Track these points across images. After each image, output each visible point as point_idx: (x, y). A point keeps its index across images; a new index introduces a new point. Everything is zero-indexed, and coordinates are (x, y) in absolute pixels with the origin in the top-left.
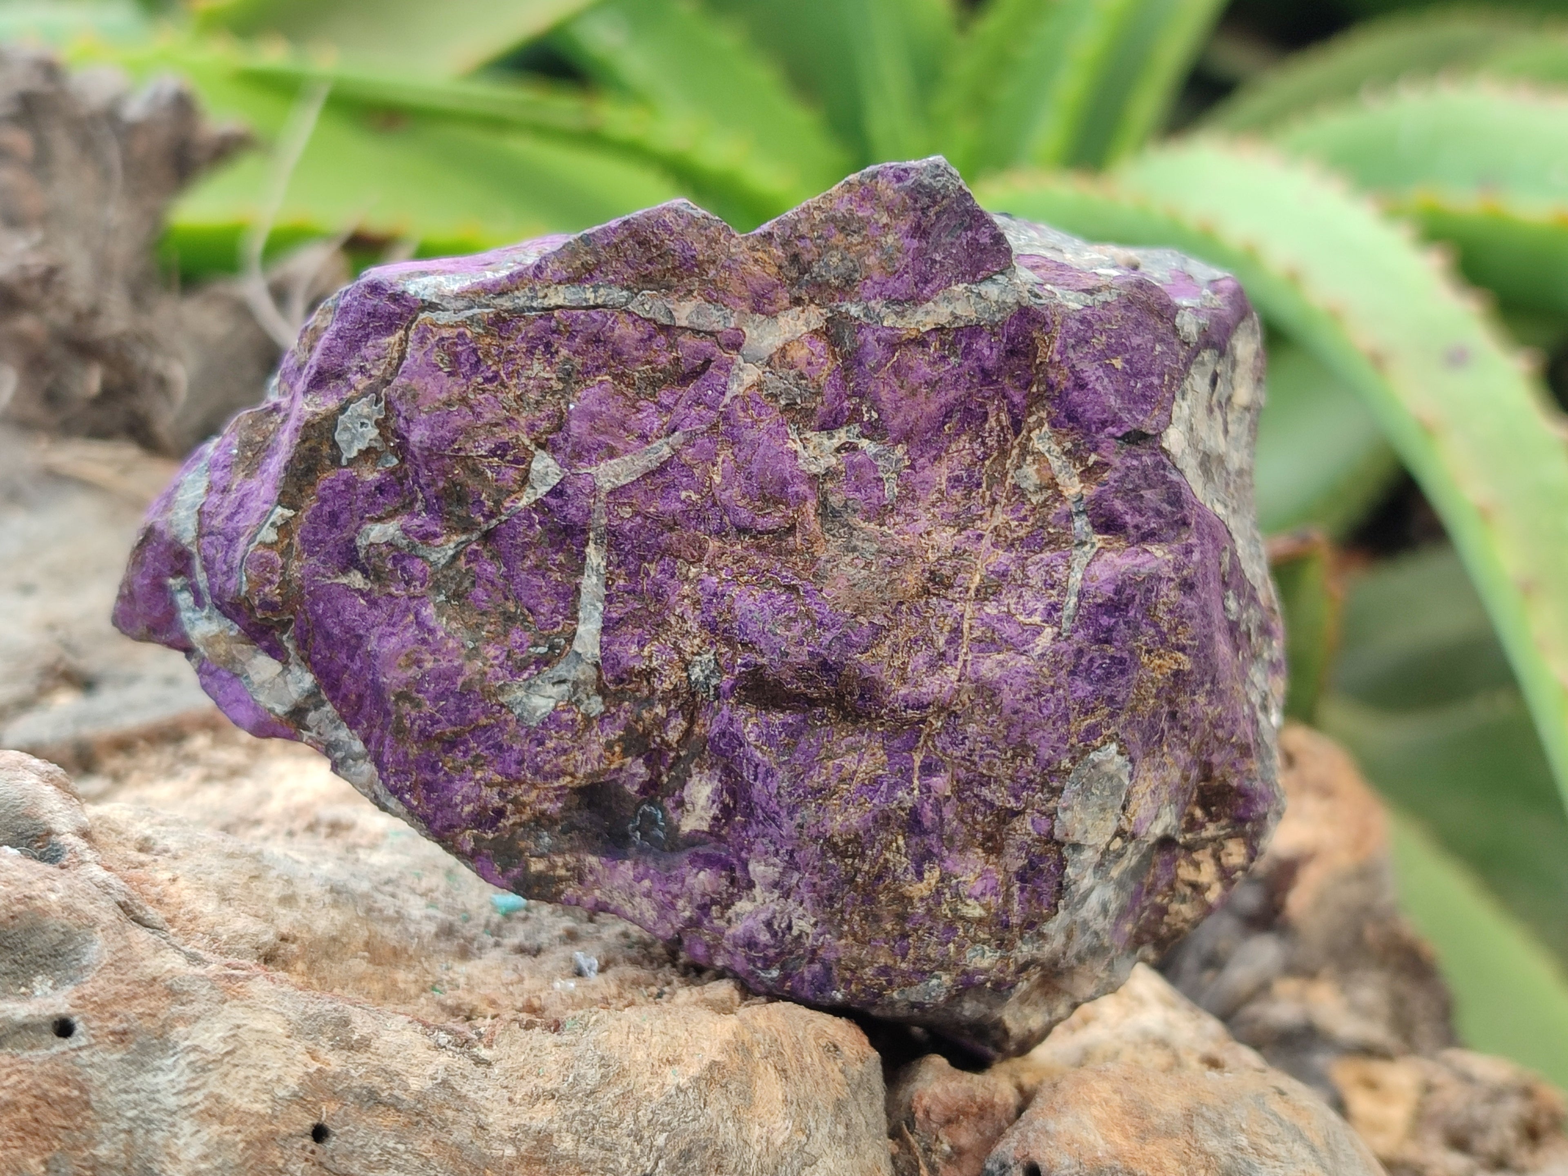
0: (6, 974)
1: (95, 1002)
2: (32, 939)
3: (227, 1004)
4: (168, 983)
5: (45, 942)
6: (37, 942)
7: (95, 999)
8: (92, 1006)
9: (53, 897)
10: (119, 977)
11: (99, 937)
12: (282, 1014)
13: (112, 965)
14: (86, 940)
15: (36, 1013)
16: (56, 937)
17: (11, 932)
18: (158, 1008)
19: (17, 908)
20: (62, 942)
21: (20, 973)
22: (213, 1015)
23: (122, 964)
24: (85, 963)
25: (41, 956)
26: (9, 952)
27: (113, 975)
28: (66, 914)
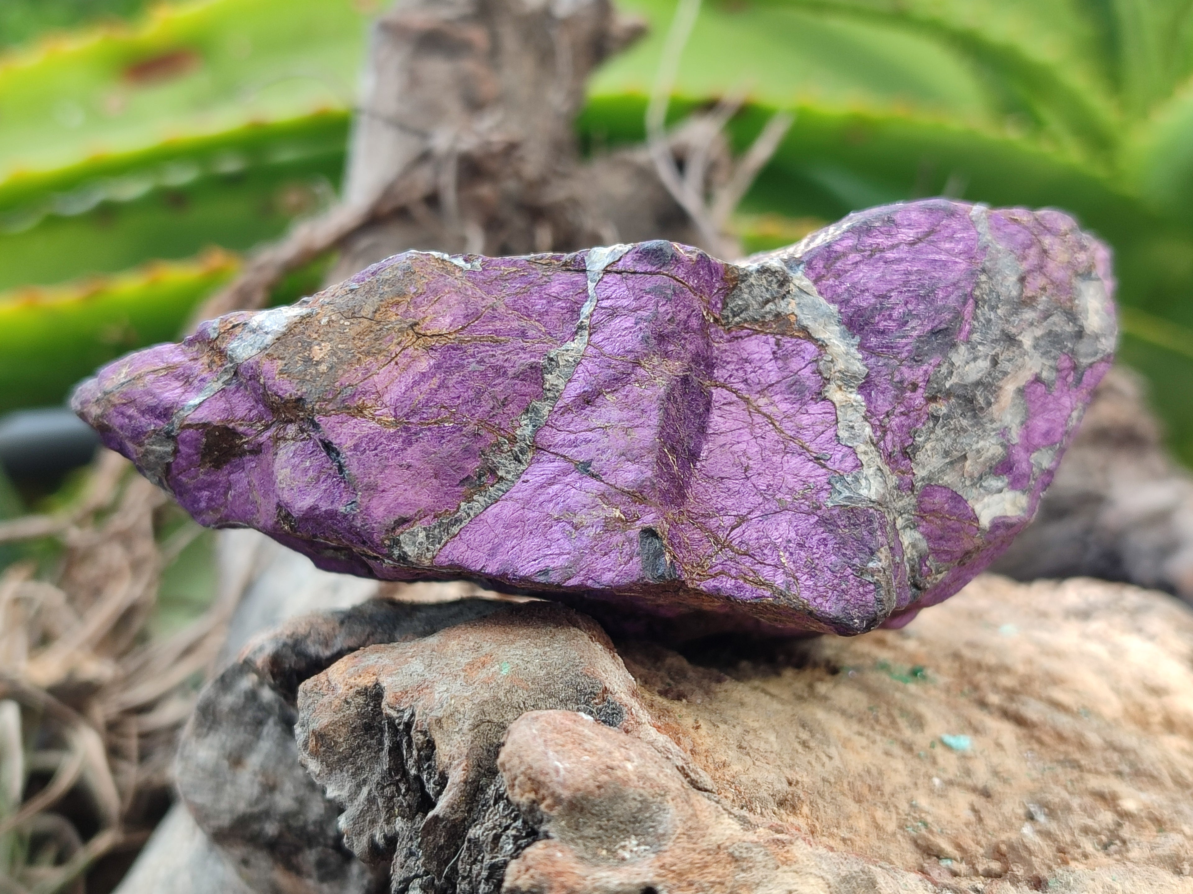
0: (592, 838)
1: (673, 871)
2: (615, 807)
3: (779, 870)
4: (730, 850)
5: (625, 809)
6: (619, 810)
7: (673, 868)
8: (671, 875)
9: (629, 766)
10: (691, 846)
11: (670, 805)
12: (822, 877)
13: (684, 834)
14: (660, 809)
15: (626, 881)
16: (635, 805)
17: (598, 800)
18: (725, 876)
19: (604, 778)
20: (640, 810)
21: (604, 838)
22: (769, 882)
23: (691, 833)
24: (661, 831)
25: (621, 822)
26: (596, 818)
27: (686, 845)
28: (641, 783)
